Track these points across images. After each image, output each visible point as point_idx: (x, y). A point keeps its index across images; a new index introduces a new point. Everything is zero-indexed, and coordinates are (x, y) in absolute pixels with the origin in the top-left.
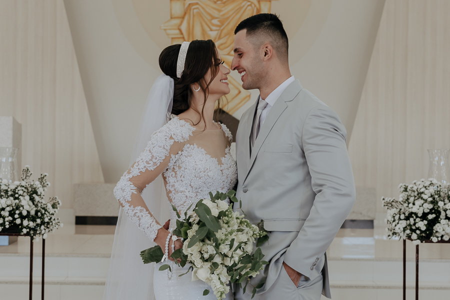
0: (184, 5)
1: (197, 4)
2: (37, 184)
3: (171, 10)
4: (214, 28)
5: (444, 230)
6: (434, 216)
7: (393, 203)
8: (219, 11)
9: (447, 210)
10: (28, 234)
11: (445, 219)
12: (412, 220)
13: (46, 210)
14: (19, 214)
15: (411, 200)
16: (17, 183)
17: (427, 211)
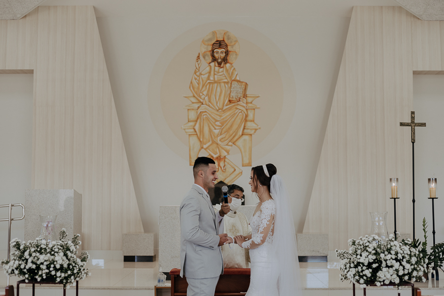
0: (197, 112)
1: (206, 112)
2: (70, 243)
3: (188, 116)
4: (217, 128)
5: (385, 276)
6: (377, 265)
7: (345, 254)
8: (220, 116)
9: (387, 260)
10: (61, 282)
11: (386, 267)
12: (359, 268)
13: (76, 264)
14: (53, 268)
15: (359, 252)
16: (54, 243)
17: (371, 261)
